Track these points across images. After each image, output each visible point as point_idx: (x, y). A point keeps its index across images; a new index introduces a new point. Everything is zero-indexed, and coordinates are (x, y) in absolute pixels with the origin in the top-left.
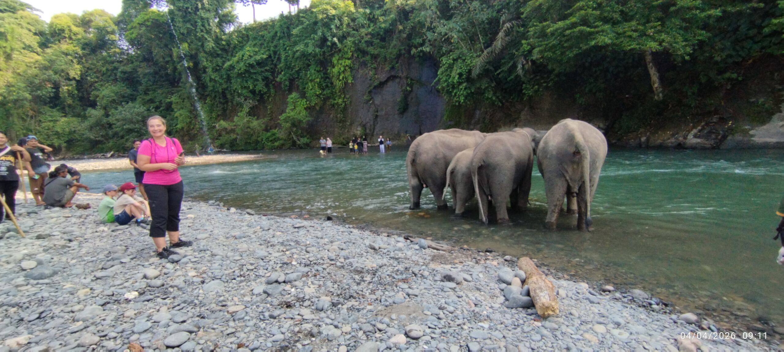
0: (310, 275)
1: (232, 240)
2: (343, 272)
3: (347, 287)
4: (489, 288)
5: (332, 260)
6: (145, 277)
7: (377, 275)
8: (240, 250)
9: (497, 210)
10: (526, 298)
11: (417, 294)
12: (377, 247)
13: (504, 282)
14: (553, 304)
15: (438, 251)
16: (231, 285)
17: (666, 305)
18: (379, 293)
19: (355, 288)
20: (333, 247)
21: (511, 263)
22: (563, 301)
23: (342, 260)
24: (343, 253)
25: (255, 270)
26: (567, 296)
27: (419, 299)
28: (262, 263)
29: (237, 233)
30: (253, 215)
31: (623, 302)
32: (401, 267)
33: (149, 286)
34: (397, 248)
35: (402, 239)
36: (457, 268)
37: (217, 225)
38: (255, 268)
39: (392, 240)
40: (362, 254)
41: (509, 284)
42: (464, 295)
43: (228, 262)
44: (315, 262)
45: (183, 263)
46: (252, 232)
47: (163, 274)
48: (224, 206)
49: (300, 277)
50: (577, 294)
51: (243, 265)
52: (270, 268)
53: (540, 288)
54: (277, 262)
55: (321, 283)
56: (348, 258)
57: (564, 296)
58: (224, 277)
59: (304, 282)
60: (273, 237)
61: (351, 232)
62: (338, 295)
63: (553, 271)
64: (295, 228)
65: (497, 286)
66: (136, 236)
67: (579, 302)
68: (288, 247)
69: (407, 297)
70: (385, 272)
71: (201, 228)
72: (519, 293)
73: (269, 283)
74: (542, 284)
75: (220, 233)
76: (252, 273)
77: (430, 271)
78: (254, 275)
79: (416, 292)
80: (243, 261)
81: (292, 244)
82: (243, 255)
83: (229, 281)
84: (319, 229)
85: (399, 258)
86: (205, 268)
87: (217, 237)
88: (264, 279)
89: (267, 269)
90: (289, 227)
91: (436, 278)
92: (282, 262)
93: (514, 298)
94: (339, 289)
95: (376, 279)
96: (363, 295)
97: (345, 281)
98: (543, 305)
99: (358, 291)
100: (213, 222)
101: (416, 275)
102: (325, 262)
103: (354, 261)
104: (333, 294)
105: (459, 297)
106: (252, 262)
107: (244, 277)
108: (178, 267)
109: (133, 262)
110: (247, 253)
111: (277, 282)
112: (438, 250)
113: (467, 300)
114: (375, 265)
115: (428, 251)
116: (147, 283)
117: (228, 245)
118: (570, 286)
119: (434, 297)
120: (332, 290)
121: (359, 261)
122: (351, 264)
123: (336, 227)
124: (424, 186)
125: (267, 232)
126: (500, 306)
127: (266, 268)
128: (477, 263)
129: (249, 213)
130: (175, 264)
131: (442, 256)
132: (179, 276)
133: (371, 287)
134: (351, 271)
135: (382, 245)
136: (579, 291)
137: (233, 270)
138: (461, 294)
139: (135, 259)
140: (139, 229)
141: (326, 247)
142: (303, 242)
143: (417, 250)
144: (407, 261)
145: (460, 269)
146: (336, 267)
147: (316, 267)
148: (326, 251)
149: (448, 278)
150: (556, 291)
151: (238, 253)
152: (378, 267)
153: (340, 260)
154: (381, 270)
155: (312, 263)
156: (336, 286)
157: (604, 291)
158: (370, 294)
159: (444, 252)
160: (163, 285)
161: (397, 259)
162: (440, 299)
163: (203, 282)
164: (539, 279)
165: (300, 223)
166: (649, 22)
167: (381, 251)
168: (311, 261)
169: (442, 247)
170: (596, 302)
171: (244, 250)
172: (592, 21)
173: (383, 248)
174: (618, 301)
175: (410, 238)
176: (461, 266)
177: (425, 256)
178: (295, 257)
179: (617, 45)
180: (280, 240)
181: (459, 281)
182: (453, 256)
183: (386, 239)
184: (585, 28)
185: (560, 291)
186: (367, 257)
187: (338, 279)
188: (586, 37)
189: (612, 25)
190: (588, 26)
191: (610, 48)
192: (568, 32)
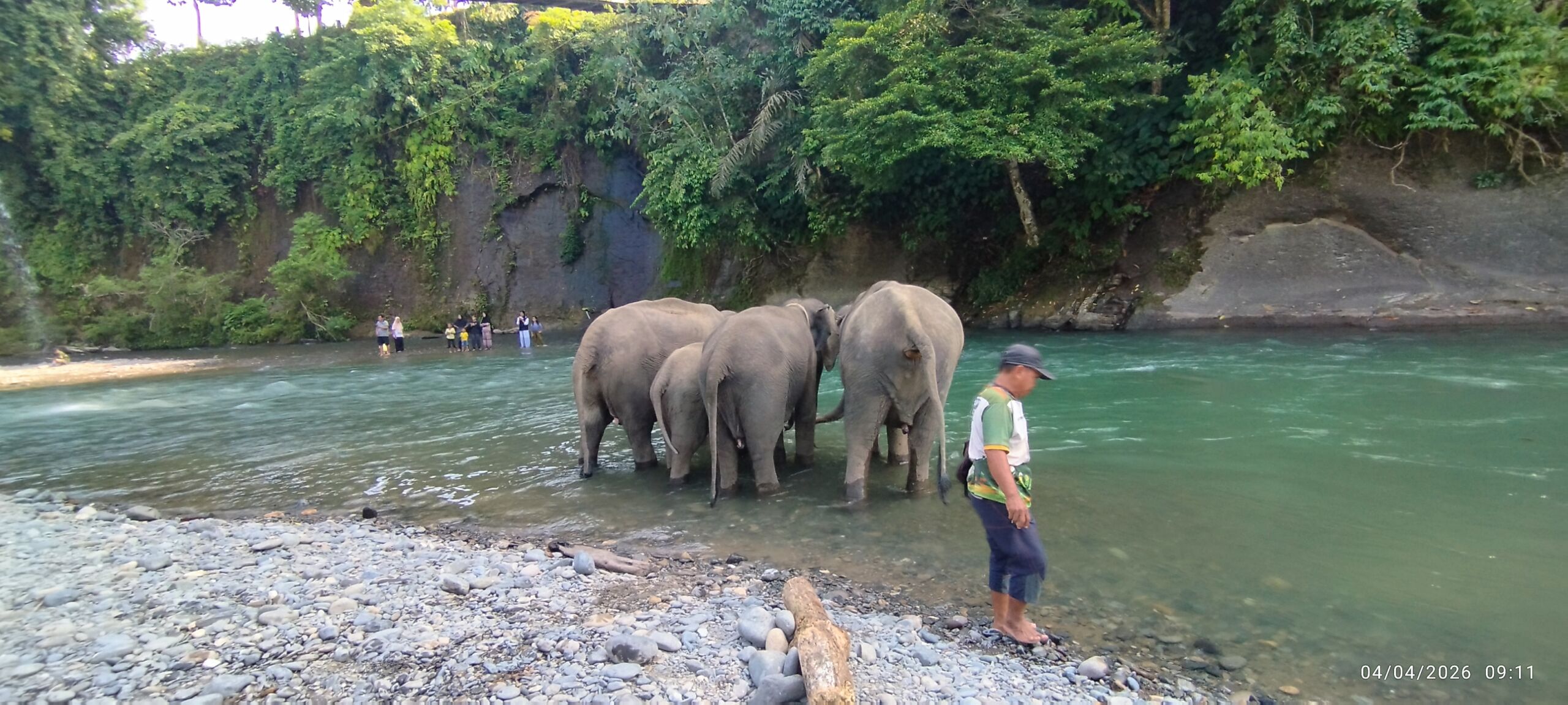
0: (250, 697)
1: (31, 612)
2: (351, 673)
4: (717, 661)
5: (331, 639)
7: (444, 668)
8: (44, 643)
9: (755, 466)
10: (793, 679)
12: (464, 586)
13: (752, 642)
14: (843, 693)
15: (621, 577)
20: (340, 601)
21: (775, 586)
22: (870, 669)
23: (357, 636)
24: (367, 615)
26: (878, 656)
28: (105, 675)
29: (54, 588)
30: (150, 520)
31: (983, 648)
32: (511, 638)
34: (519, 581)
35: (539, 554)
36: (651, 619)
38: (78, 696)
39: (513, 560)
40: (420, 611)
41: (762, 646)
42: (657, 692)
44: (274, 651)
46: (107, 581)
48: (65, 501)
50: (898, 648)
51: (38, 691)
52: (127, 689)
53: (819, 655)
54: (156, 666)
56: (376, 629)
60: (173, 587)
61: (412, 549)
63: (859, 593)
64: (257, 551)
65: (735, 653)
67: (900, 666)
68: (205, 616)
70: (462, 663)
72: (779, 668)
77: (584, 637)
80: (45, 675)
81: (224, 603)
82: (50, 658)
84: (326, 548)
85: (518, 610)
89: (115, 695)
90: (238, 550)
91: (596, 656)
92: (172, 665)
93: (767, 684)
95: (440, 680)
98: (823, 698)
101: (545, 654)
102: (308, 647)
103: (388, 638)
105: (643, 699)
106: (74, 675)
110: (67, 650)
112: (619, 571)
113: (663, 703)
114: (445, 640)
115: (599, 580)
117: (9, 631)
118: (887, 628)
121: (405, 633)
122: (378, 647)
123: (378, 535)
124: (615, 420)
125: (157, 576)
127: (112, 690)
128: (703, 595)
129: (135, 517)
131: (626, 588)
134: (374, 665)
135: (481, 580)
136: (903, 639)
138: (652, 688)
141: (324, 602)
142: (259, 594)
143: (569, 579)
144: (535, 615)
145: (656, 622)
146: (335, 659)
147: (274, 669)
148: (321, 613)
149: (624, 653)
150: (855, 647)
151: (35, 653)
152: (451, 645)
153: (351, 637)
154: (457, 652)
155: (266, 656)
159: (633, 577)
161: (510, 613)
164: (819, 632)
165: (277, 534)
166: (1010, 111)
167: (474, 596)
168: (265, 651)
169: (630, 564)
170: (932, 660)
171: (58, 640)
172: (920, 102)
173: (479, 585)
174: (975, 647)
175: (561, 547)
176: (662, 613)
177: (584, 594)
178: (218, 643)
179: (963, 148)
180: (191, 597)
181: (649, 655)
182: (652, 586)
183: (501, 557)
184: (910, 113)
185: (864, 645)
186: (432, 617)
187: (329, 696)
188: (912, 130)
189: (954, 113)
190: (915, 111)
191: (952, 153)
192: (882, 119)
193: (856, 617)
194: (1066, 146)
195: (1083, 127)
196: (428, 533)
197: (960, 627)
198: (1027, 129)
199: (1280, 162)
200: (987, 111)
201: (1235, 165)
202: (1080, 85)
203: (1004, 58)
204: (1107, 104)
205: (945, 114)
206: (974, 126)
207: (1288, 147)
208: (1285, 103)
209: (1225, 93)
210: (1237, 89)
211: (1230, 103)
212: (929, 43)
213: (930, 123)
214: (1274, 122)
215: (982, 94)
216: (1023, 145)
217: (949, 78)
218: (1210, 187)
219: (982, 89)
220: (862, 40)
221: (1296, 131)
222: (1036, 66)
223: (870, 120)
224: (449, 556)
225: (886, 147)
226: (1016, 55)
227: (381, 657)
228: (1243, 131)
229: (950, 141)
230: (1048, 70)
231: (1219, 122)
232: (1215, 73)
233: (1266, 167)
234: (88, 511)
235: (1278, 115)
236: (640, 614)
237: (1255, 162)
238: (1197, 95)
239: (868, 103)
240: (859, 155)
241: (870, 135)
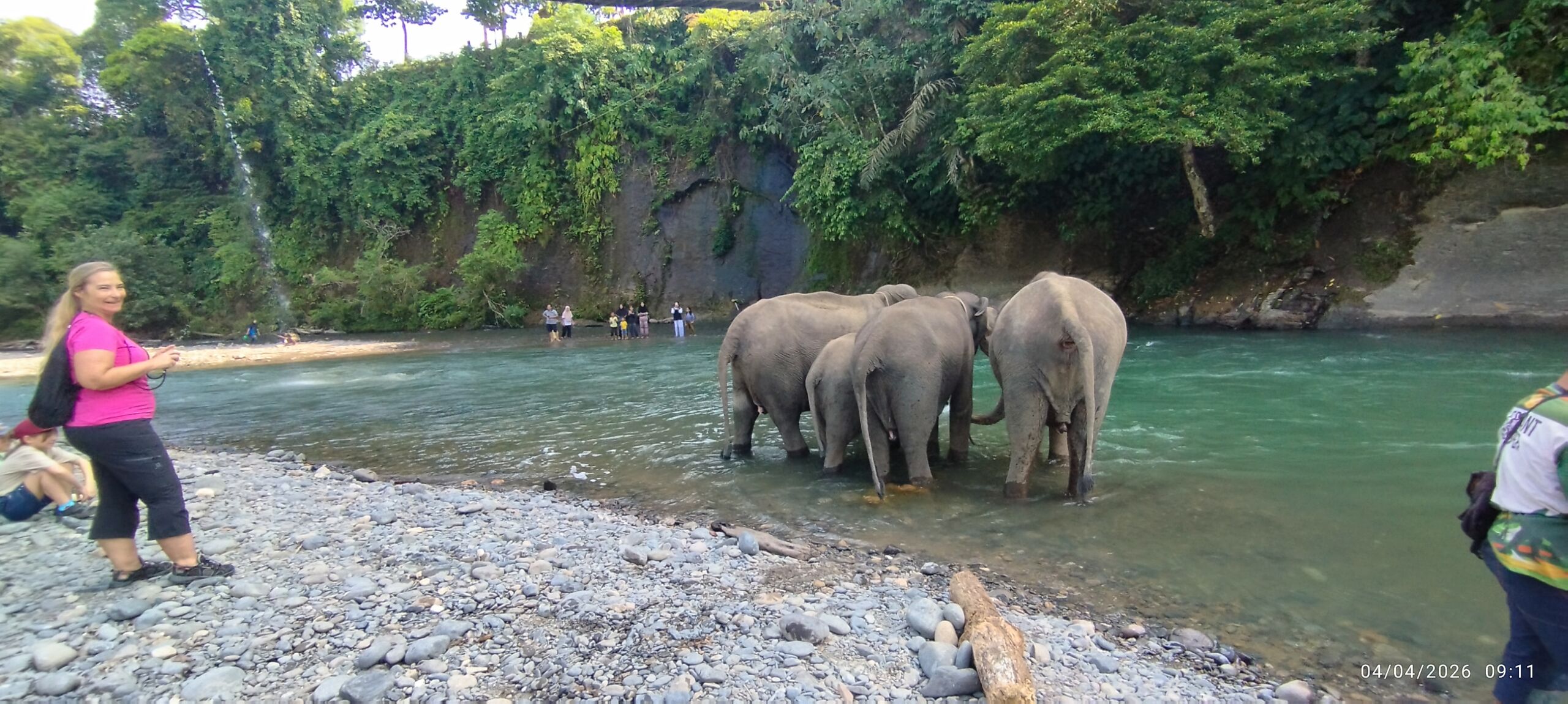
0: (471, 641)
1: (293, 553)
2: (553, 627)
3: (555, 667)
4: (886, 648)
5: (533, 596)
6: (33, 666)
7: (633, 631)
8: (307, 580)
9: (908, 458)
10: (966, 672)
11: (721, 677)
12: (643, 558)
13: (919, 633)
14: (1023, 690)
15: (783, 559)
16: (262, 676)
17: (1248, 662)
18: (633, 678)
19: (576, 668)
20: (537, 563)
21: (937, 580)
22: (1045, 670)
23: (555, 595)
24: (561, 576)
25: (334, 632)
26: (1053, 659)
27: (725, 690)
28: (355, 612)
29: (309, 534)
30: (370, 482)
31: (1164, 660)
32: (690, 608)
33: (36, 693)
34: (690, 556)
35: (705, 532)
36: (818, 601)
37: (270, 511)
38: (336, 627)
39: (681, 537)
40: (606, 577)
41: (930, 637)
42: (830, 672)
43: (270, 612)
44: (487, 603)
45: (145, 622)
46: (348, 531)
47: (83, 655)
48: (305, 461)
49: (445, 647)
50: (1073, 652)
51: (306, 620)
52: (373, 624)
53: (995, 650)
54: (394, 607)
55: (495, 659)
56: (571, 590)
57: (1046, 658)
58: (248, 655)
59: (452, 659)
60: (400, 540)
61: (592, 520)
62: (533, 691)
63: (1023, 594)
64: (461, 513)
65: (903, 641)
66: (44, 548)
67: (1077, 671)
68: (429, 568)
69: (697, 686)
70: (649, 626)
71: (225, 523)
72: (952, 661)
73: (363, 667)
74: (999, 639)
75: (266, 537)
76: (325, 640)
77: (757, 613)
78: (327, 646)
79: (720, 671)
80: (309, 607)
81: (442, 557)
82: (312, 593)
83: (260, 665)
84: (518, 514)
85: (693, 582)
86: (205, 633)
87: (255, 545)
88: (351, 655)
89: (364, 629)
90: (447, 512)
91: (770, 632)
92: (406, 607)
93: (940, 674)
94: (536, 676)
95: (630, 641)
96: (593, 687)
97: (553, 652)
98: (1002, 693)
99: (581, 678)
100: (260, 505)
101: (723, 626)
102: (514, 602)
103: (582, 599)
104: (520, 689)
105: (818, 677)
106: (331, 609)
107: (303, 652)
108: (131, 634)
109: (13, 622)
110: (324, 587)
111: (383, 661)
112: (781, 554)
113: (837, 682)
114: (631, 605)
115: (761, 560)
116: (32, 685)
117: (279, 567)
118: (1058, 631)
119: (761, 682)
120: (519, 677)
121: (596, 596)
122: (574, 606)
123: (560, 506)
124: (760, 410)
125: (386, 529)
126: (909, 692)
127: (362, 625)
128: (864, 583)
129: (360, 479)
130: (127, 623)
131: (790, 570)
132: (127, 658)
133: (614, 663)
134: (572, 623)
135: (657, 553)
136: (1076, 643)
137: (276, 635)
138: (824, 667)
139: (19, 615)
140: (59, 530)
141: (523, 562)
142: (469, 552)
143: (735, 557)
144: (708, 590)
145: (824, 605)
146: (539, 615)
147: (489, 618)
148: (522, 571)
149: (796, 632)
150: (1028, 647)
151: (300, 587)
152: (637, 610)
153: (550, 596)
154: (643, 617)
155: (481, 606)
156: (530, 665)
157: (1126, 636)
158: (611, 682)
159: (795, 561)
160: (75, 687)
161: (685, 585)
162: (774, 687)
163: (187, 673)
164: (993, 628)
165: (475, 500)
166: (1186, 91)
167: (652, 567)
168: (479, 602)
169: (791, 548)
170: (1111, 668)
171: (316, 579)
172: (1085, 85)
173: (656, 557)
174: (1155, 659)
175: (723, 528)
176: (828, 596)
177: (751, 573)
178: (441, 591)
179: (1132, 132)
180: (415, 549)
181: (821, 636)
182: (814, 571)
183: (670, 533)
184: (1073, 97)
185: (1036, 646)
186: (617, 584)
187: (536, 647)
188: (1076, 114)
189: (1122, 95)
190: (1078, 96)
191: (1120, 138)
192: (1043, 104)
193: (1023, 617)
194: (1251, 128)
195: (1271, 106)
196: (602, 506)
197: (1136, 637)
198: (1205, 110)
199: (1525, 136)
200: (1161, 92)
201: (1463, 143)
202: (1269, 60)
203: (1180, 35)
204: (1302, 79)
205: (1113, 97)
206: (1145, 109)
207: (1538, 119)
208: (1535, 67)
209: (1453, 60)
210: (1470, 55)
211: (1459, 71)
212: (1095, 23)
213: (1096, 107)
214: (1520, 89)
215: (1156, 74)
216: (1201, 127)
217: (1118, 59)
218: (1427, 168)
219: (1154, 69)
220: (1023, 23)
221: (1550, 98)
222: (1217, 41)
223: (1030, 106)
224: (625, 529)
225: (1047, 134)
226: (1195, 31)
227: (578, 616)
228: (1474, 103)
229: (1118, 125)
230: (1233, 46)
231: (1442, 95)
232: (1439, 37)
233: (1506, 143)
234: (323, 471)
235: (1525, 81)
236: (805, 595)
237: (1489, 138)
238: (1414, 65)
239: (1028, 89)
240: (1016, 143)
241: (1029, 122)
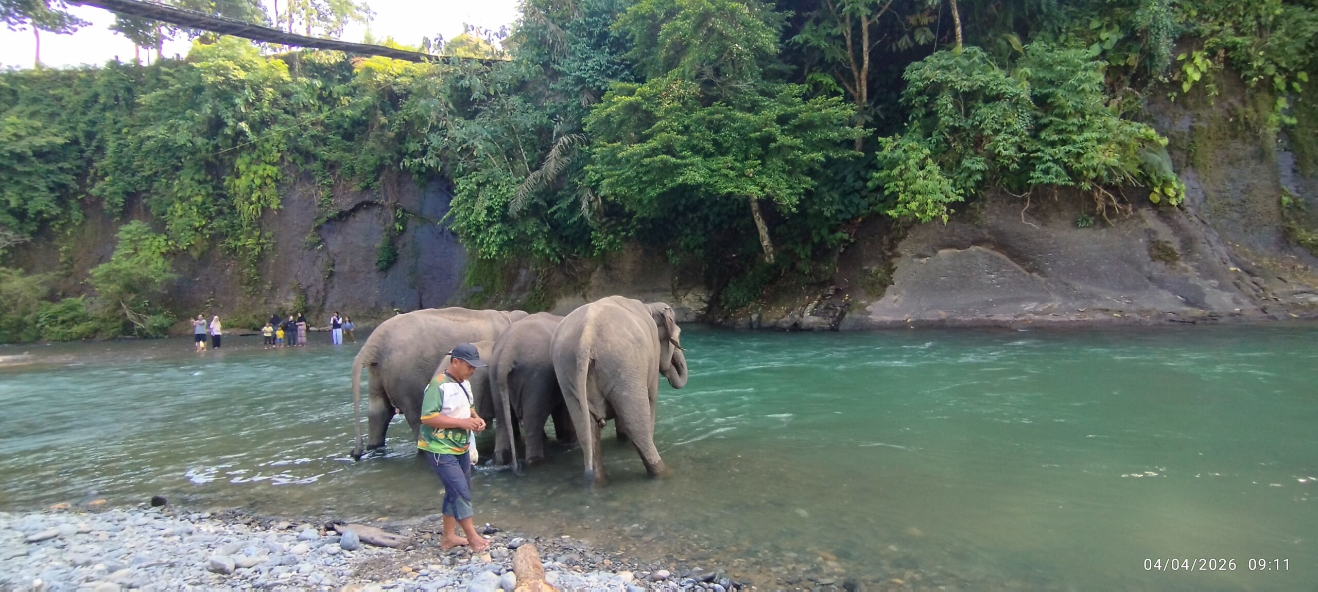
12: (229, 566)
15: (384, 551)
17: (738, 588)
34: (285, 559)
35: (314, 533)
61: (190, 533)
63: (589, 555)
90: (14, 541)
112: (383, 546)
115: (359, 554)
118: (601, 584)
123: (161, 522)
124: (397, 410)
128: (452, 563)
131: (384, 560)
135: (249, 560)
157: (655, 580)
159: (393, 551)
165: (56, 524)
166: (747, 158)
167: (238, 574)
169: (394, 539)
172: (678, 149)
173: (245, 564)
175: (336, 526)
177: (343, 568)
179: (711, 186)
182: (408, 558)
184: (669, 157)
188: (670, 170)
189: (704, 158)
190: (674, 156)
191: (703, 189)
192: (647, 161)
194: (791, 187)
195: (803, 173)
196: (213, 517)
197: (663, 580)
198: (760, 173)
199: (944, 204)
200: (730, 158)
201: (913, 205)
202: (799, 141)
203: (741, 119)
204: (819, 156)
205: (698, 159)
206: (720, 169)
207: (950, 193)
208: (948, 161)
209: (905, 151)
210: (913, 149)
211: (908, 159)
212: (684, 104)
213: (686, 165)
214: (939, 174)
215: (726, 145)
216: (757, 185)
217: (700, 132)
218: (896, 221)
219: (726, 141)
220: (632, 99)
221: (955, 181)
222: (766, 125)
223: (638, 161)
224: (226, 538)
225: (651, 183)
226: (751, 117)
228: (918, 180)
229: (702, 180)
230: (775, 129)
231: (901, 174)
232: (897, 136)
233: (935, 207)
235: (942, 168)
236: (387, 583)
237: (927, 204)
238: (885, 152)
239: (637, 148)
240: (629, 188)
241: (638, 173)
